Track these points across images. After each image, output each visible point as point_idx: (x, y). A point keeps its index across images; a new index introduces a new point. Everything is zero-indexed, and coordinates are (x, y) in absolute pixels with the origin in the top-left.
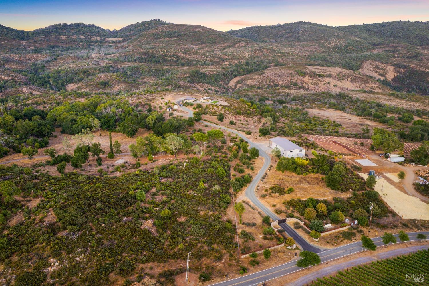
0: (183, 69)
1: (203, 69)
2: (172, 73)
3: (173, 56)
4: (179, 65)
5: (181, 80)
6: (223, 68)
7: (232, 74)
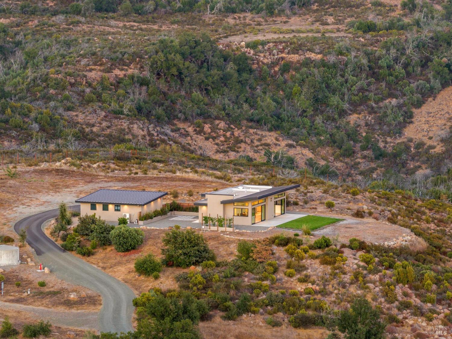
0: (104, 33)
1: (232, 31)
2: (31, 56)
4: (78, 12)
5: (85, 102)
6: (370, 28)
7: (425, 63)
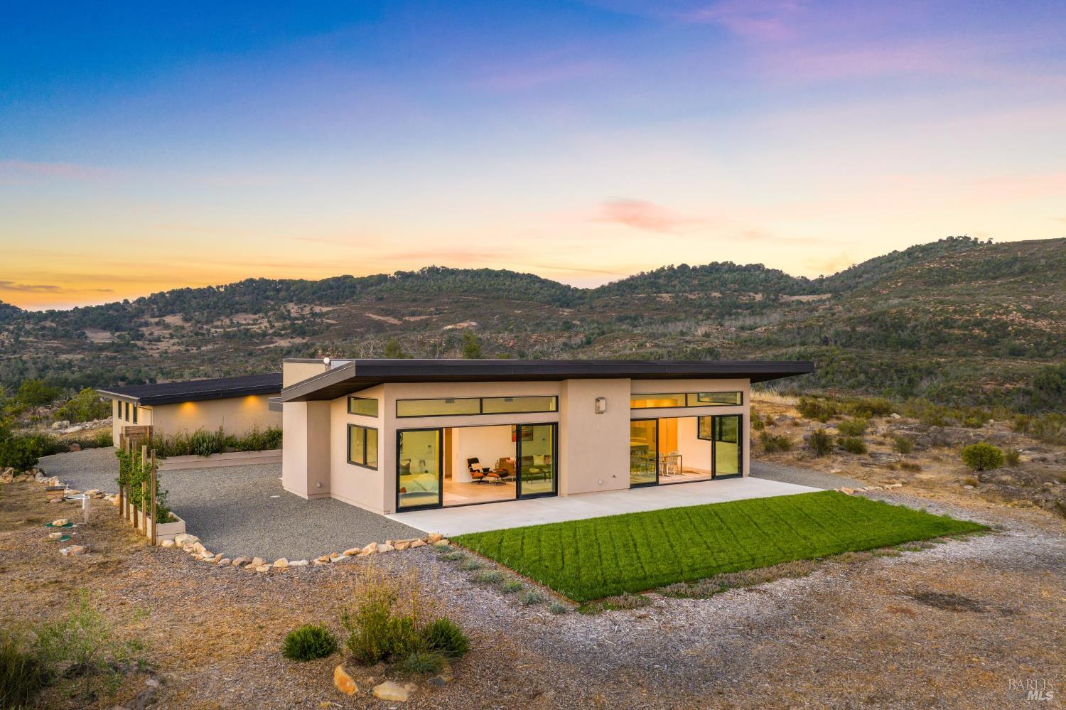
3: (978, 324)
4: (996, 356)
